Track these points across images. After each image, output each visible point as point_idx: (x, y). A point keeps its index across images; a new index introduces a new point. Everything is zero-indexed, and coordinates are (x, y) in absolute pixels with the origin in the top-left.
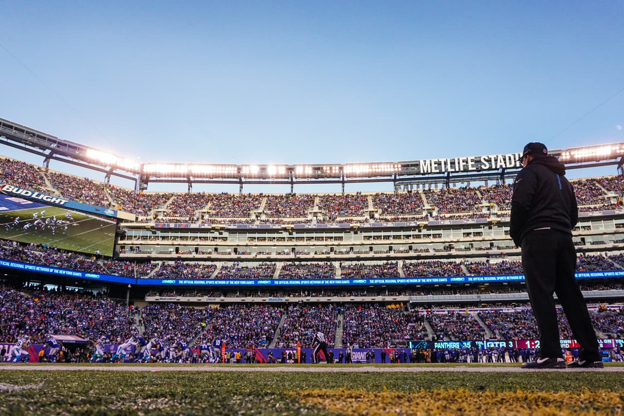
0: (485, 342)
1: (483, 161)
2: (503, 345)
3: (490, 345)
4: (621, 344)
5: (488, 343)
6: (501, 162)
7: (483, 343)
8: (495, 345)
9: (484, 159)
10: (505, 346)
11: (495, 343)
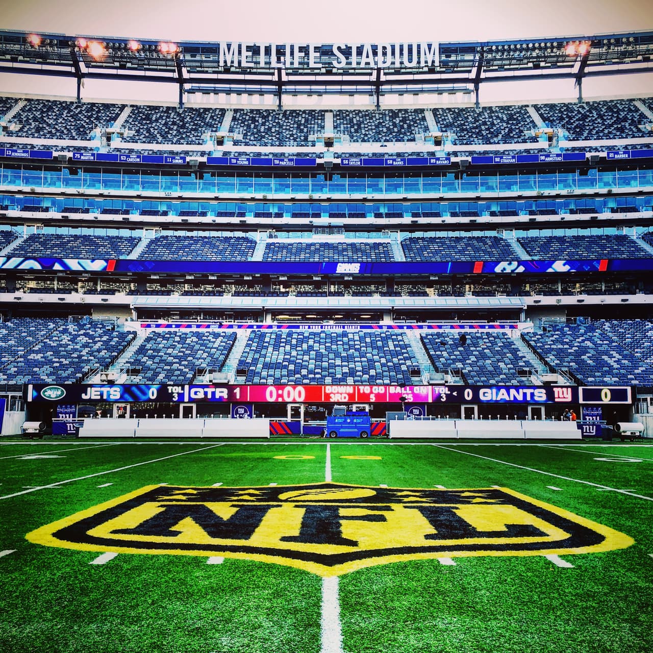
0: (187, 387)
1: (336, 51)
2: (221, 394)
3: (196, 393)
4: (444, 396)
5: (193, 390)
6: (367, 57)
7: (183, 389)
8: (206, 393)
9: (339, 48)
10: (226, 396)
11: (206, 390)
